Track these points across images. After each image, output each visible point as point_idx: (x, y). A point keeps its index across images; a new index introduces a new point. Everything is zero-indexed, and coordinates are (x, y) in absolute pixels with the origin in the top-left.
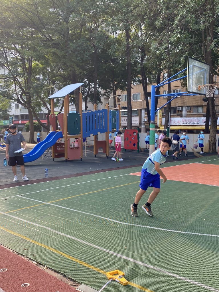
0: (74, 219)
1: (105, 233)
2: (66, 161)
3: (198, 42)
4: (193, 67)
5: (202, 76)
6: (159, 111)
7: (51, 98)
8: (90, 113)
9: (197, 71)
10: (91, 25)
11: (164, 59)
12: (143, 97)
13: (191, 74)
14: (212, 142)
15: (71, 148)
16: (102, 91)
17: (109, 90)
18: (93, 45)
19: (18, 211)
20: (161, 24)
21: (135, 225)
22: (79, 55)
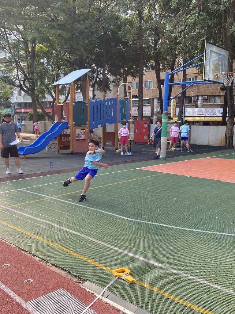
0: (80, 214)
1: (112, 229)
2: (72, 153)
3: (217, 25)
4: (210, 53)
6: (172, 100)
7: (56, 85)
8: (97, 102)
9: (214, 57)
10: (101, 4)
11: (179, 43)
12: (156, 85)
13: (208, 61)
14: (228, 135)
15: (77, 140)
16: (111, 78)
17: (119, 77)
18: (102, 26)
19: (21, 205)
20: (178, 4)
21: (144, 222)
22: (86, 37)
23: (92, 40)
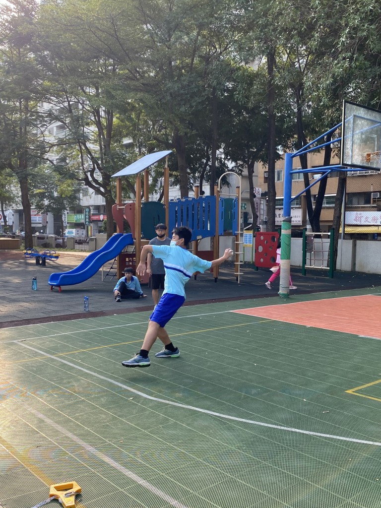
5: (375, 136)
7: (117, 177)
8: (182, 202)
18: (208, 84)
22: (183, 102)
23: (191, 107)
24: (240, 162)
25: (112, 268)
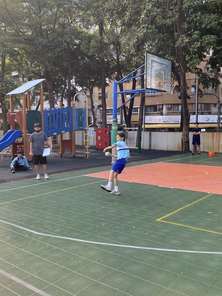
4: (152, 63)
5: (163, 72)
9: (156, 67)
14: (184, 141)
18: (65, 40)
22: (49, 51)
23: (55, 53)
24: (85, 87)
25: (8, 152)
